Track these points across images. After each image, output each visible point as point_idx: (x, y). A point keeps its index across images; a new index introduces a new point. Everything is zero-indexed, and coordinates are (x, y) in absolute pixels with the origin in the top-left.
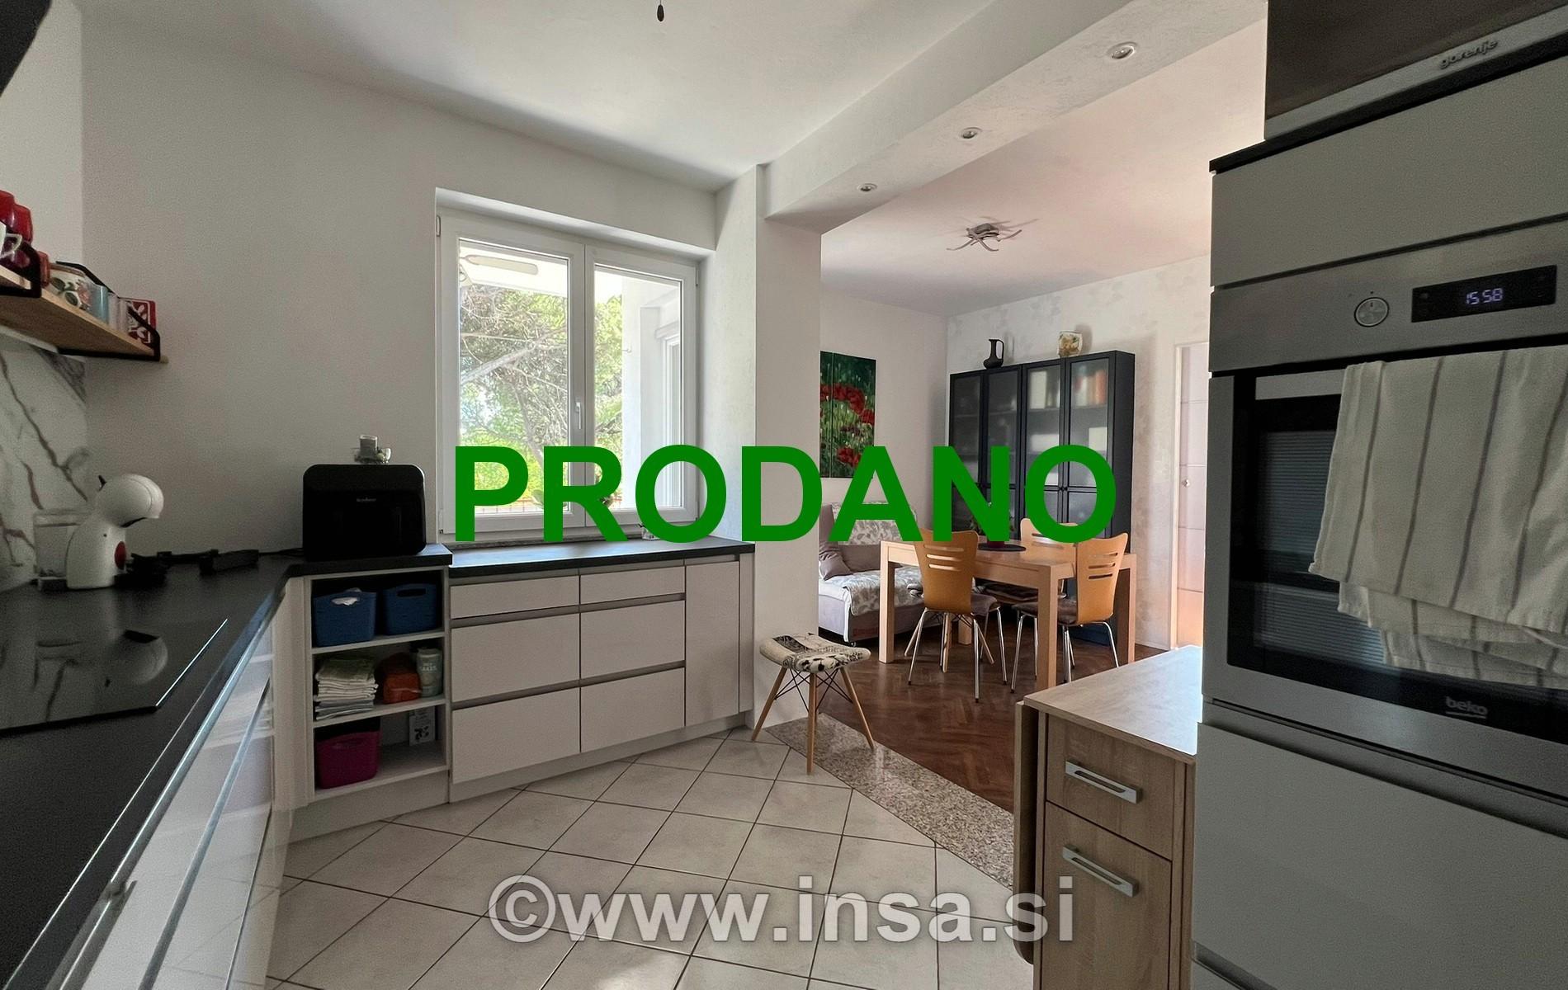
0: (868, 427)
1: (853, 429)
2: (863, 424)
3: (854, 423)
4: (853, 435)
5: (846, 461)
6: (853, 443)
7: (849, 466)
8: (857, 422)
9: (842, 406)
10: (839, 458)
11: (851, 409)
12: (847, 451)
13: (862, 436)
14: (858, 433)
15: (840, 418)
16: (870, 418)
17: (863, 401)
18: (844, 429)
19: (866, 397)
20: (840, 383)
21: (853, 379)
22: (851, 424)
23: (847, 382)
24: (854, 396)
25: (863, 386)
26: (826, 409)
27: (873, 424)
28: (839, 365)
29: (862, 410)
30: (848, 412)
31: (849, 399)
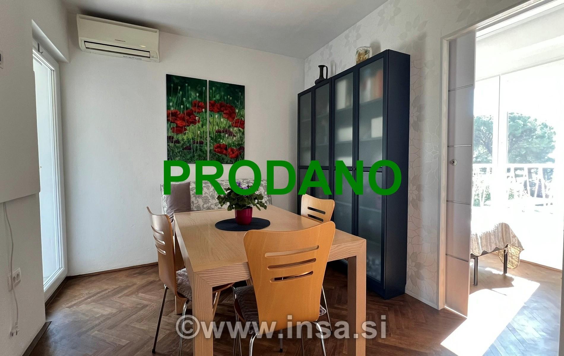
0: (239, 130)
1: (226, 131)
2: (235, 129)
3: (227, 127)
4: (227, 135)
5: (221, 153)
6: (226, 140)
7: (224, 156)
8: (229, 127)
9: (216, 116)
10: (215, 151)
11: (223, 117)
12: (222, 146)
13: (234, 136)
14: (231, 134)
15: (215, 123)
16: (241, 124)
17: (234, 113)
18: (219, 132)
19: (237, 111)
20: (215, 101)
21: (226, 98)
22: (224, 128)
23: (220, 100)
24: (226, 110)
25: (234, 103)
26: (203, 118)
27: (243, 128)
28: (214, 89)
29: (234, 118)
30: (222, 120)
31: (223, 111)
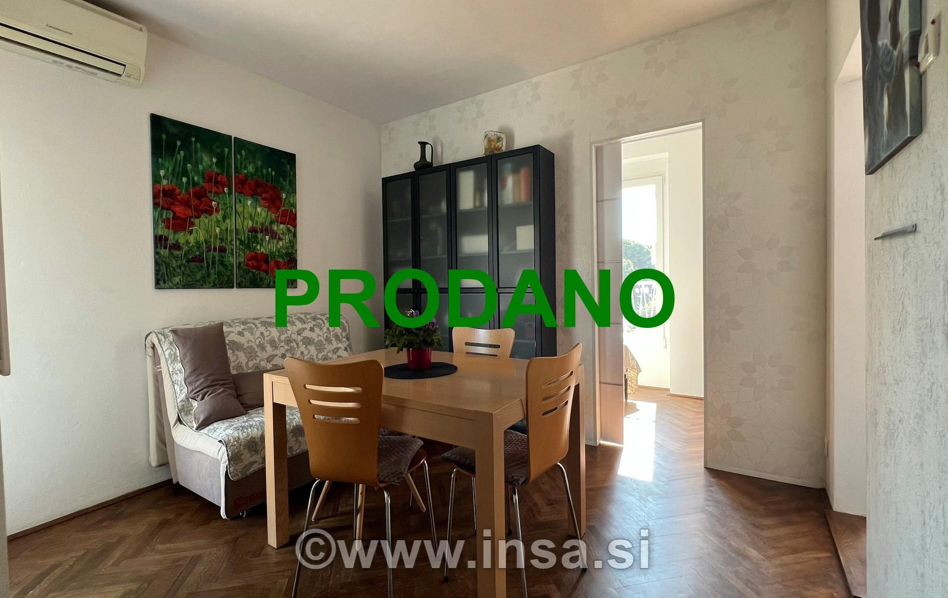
0: (289, 230)
1: (266, 230)
2: (282, 226)
3: (267, 224)
4: (267, 237)
5: (258, 268)
6: (266, 247)
7: (263, 274)
8: (272, 223)
9: (249, 202)
10: (247, 265)
11: (261, 206)
12: (259, 256)
13: (280, 239)
14: (274, 235)
15: (246, 215)
16: (291, 219)
17: (280, 198)
18: (253, 230)
19: (284, 196)
20: (246, 175)
21: (264, 171)
22: (263, 224)
23: (255, 174)
24: (266, 192)
25: (279, 182)
26: (225, 204)
27: (295, 226)
28: (243, 152)
29: (278, 208)
30: (259, 210)
31: (261, 195)
